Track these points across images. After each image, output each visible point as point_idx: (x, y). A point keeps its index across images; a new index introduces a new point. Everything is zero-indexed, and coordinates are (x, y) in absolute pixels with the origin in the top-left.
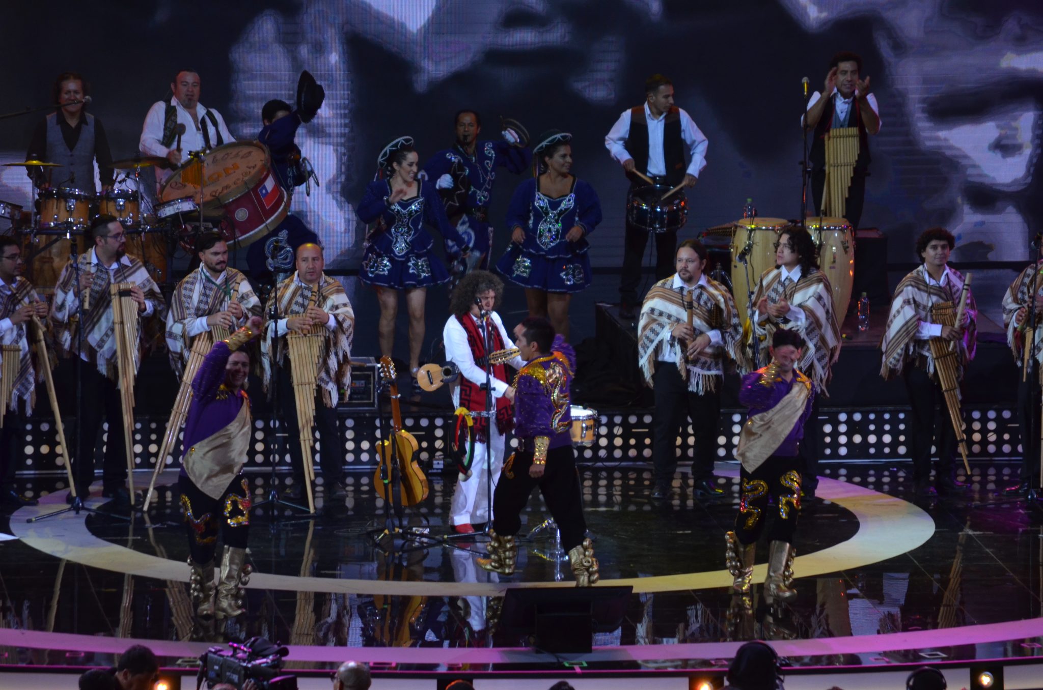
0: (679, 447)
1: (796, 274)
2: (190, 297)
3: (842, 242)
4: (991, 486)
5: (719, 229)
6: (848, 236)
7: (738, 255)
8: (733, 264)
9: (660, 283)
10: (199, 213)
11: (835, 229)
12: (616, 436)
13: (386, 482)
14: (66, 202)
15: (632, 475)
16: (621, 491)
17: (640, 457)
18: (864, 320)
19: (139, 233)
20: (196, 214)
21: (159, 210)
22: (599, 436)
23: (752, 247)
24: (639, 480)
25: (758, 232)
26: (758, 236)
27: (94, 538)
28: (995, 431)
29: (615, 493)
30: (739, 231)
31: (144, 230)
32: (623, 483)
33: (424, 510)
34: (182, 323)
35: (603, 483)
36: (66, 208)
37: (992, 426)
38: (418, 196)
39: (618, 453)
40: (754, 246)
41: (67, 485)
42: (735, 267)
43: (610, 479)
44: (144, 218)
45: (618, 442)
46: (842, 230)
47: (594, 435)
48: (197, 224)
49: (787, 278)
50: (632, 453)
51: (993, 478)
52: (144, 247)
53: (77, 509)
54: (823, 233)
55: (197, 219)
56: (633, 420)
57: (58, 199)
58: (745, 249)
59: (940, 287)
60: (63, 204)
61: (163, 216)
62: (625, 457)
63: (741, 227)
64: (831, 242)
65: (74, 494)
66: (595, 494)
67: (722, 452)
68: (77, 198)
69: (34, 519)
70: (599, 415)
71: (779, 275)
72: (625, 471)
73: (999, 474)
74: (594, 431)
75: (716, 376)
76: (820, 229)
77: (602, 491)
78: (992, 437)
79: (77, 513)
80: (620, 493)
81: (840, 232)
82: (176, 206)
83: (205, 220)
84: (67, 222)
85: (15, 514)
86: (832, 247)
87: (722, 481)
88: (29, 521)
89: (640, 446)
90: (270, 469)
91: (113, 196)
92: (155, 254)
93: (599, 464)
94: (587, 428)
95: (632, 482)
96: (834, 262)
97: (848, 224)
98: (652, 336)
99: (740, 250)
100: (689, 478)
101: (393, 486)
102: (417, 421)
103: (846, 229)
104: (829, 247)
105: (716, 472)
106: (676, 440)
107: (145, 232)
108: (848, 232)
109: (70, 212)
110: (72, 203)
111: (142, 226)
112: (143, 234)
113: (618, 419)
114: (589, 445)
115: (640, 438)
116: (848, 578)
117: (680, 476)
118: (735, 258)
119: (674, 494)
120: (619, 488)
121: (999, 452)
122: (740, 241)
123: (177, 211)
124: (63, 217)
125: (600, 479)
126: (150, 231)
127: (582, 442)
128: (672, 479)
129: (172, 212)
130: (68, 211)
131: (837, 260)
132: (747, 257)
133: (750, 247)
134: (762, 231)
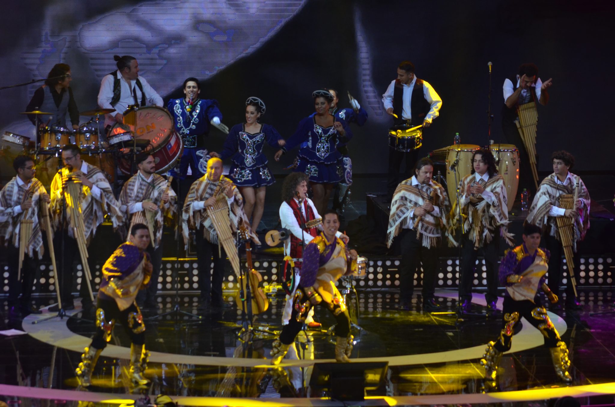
0: (416, 279)
1: (486, 178)
2: (132, 190)
3: (512, 159)
4: (600, 303)
5: (440, 151)
6: (516, 155)
7: (450, 166)
8: (447, 171)
9: (403, 182)
10: (134, 141)
11: (508, 151)
12: (379, 273)
13: (243, 300)
14: (56, 135)
15: (388, 296)
16: (382, 305)
17: (393, 285)
18: (524, 205)
19: (98, 154)
20: (131, 142)
21: (110, 140)
22: (368, 273)
23: (458, 162)
24: (392, 299)
25: (462, 153)
26: (462, 155)
27: (71, 333)
28: (602, 270)
29: (378, 306)
30: (451, 152)
31: (101, 151)
32: (383, 300)
33: (265, 317)
34: (127, 205)
35: (371, 300)
36: (56, 139)
37: (601, 267)
38: (260, 133)
39: (380, 283)
40: (460, 161)
41: (56, 301)
42: (449, 173)
43: (375, 298)
44: (101, 145)
45: (380, 276)
46: (512, 152)
47: (366, 272)
48: (132, 148)
49: (480, 180)
50: (388, 283)
51: (601, 298)
52: (101, 161)
53: (61, 316)
54: (501, 153)
55: (132, 145)
56: (388, 263)
57: (51, 133)
58: (454, 163)
59: (564, 186)
60: (54, 136)
61: (112, 143)
62: (384, 285)
63: (452, 150)
64: (505, 159)
65: (60, 307)
66: (366, 307)
67: (441, 282)
68: (62, 133)
69: (36, 322)
70: (369, 260)
71: (474, 178)
72: (384, 294)
73: (605, 296)
74: (366, 270)
75: (437, 237)
76: (499, 151)
77: (370, 305)
78: (601, 274)
79: (62, 318)
80: (381, 307)
81: (511, 153)
82: (120, 138)
83: (137, 146)
84: (56, 147)
85: (25, 318)
86: (506, 161)
87: (441, 300)
88: (33, 323)
89: (393, 279)
90: (175, 292)
91: (83, 132)
92: (107, 166)
93: (369, 289)
94: (362, 268)
95: (388, 300)
96: (507, 170)
97: (515, 148)
98: (401, 214)
99: (452, 163)
100: (421, 298)
101: (247, 303)
102: (261, 264)
103: (514, 151)
104: (504, 161)
105: (436, 294)
106: (414, 275)
107: (102, 153)
108: (516, 153)
109: (58, 141)
110: (59, 136)
111: (100, 150)
112: (100, 154)
113: (380, 263)
114: (363, 278)
115: (393, 274)
116: (515, 357)
117: (416, 296)
118: (449, 168)
119: (413, 307)
120: (380, 304)
121: (605, 283)
122: (452, 158)
123: (120, 141)
124: (54, 144)
125: (369, 298)
126: (105, 152)
127: (358, 277)
128: (411, 298)
129: (118, 141)
130: (57, 141)
131: (509, 169)
132: (456, 168)
133: (457, 161)
134: (464, 153)
